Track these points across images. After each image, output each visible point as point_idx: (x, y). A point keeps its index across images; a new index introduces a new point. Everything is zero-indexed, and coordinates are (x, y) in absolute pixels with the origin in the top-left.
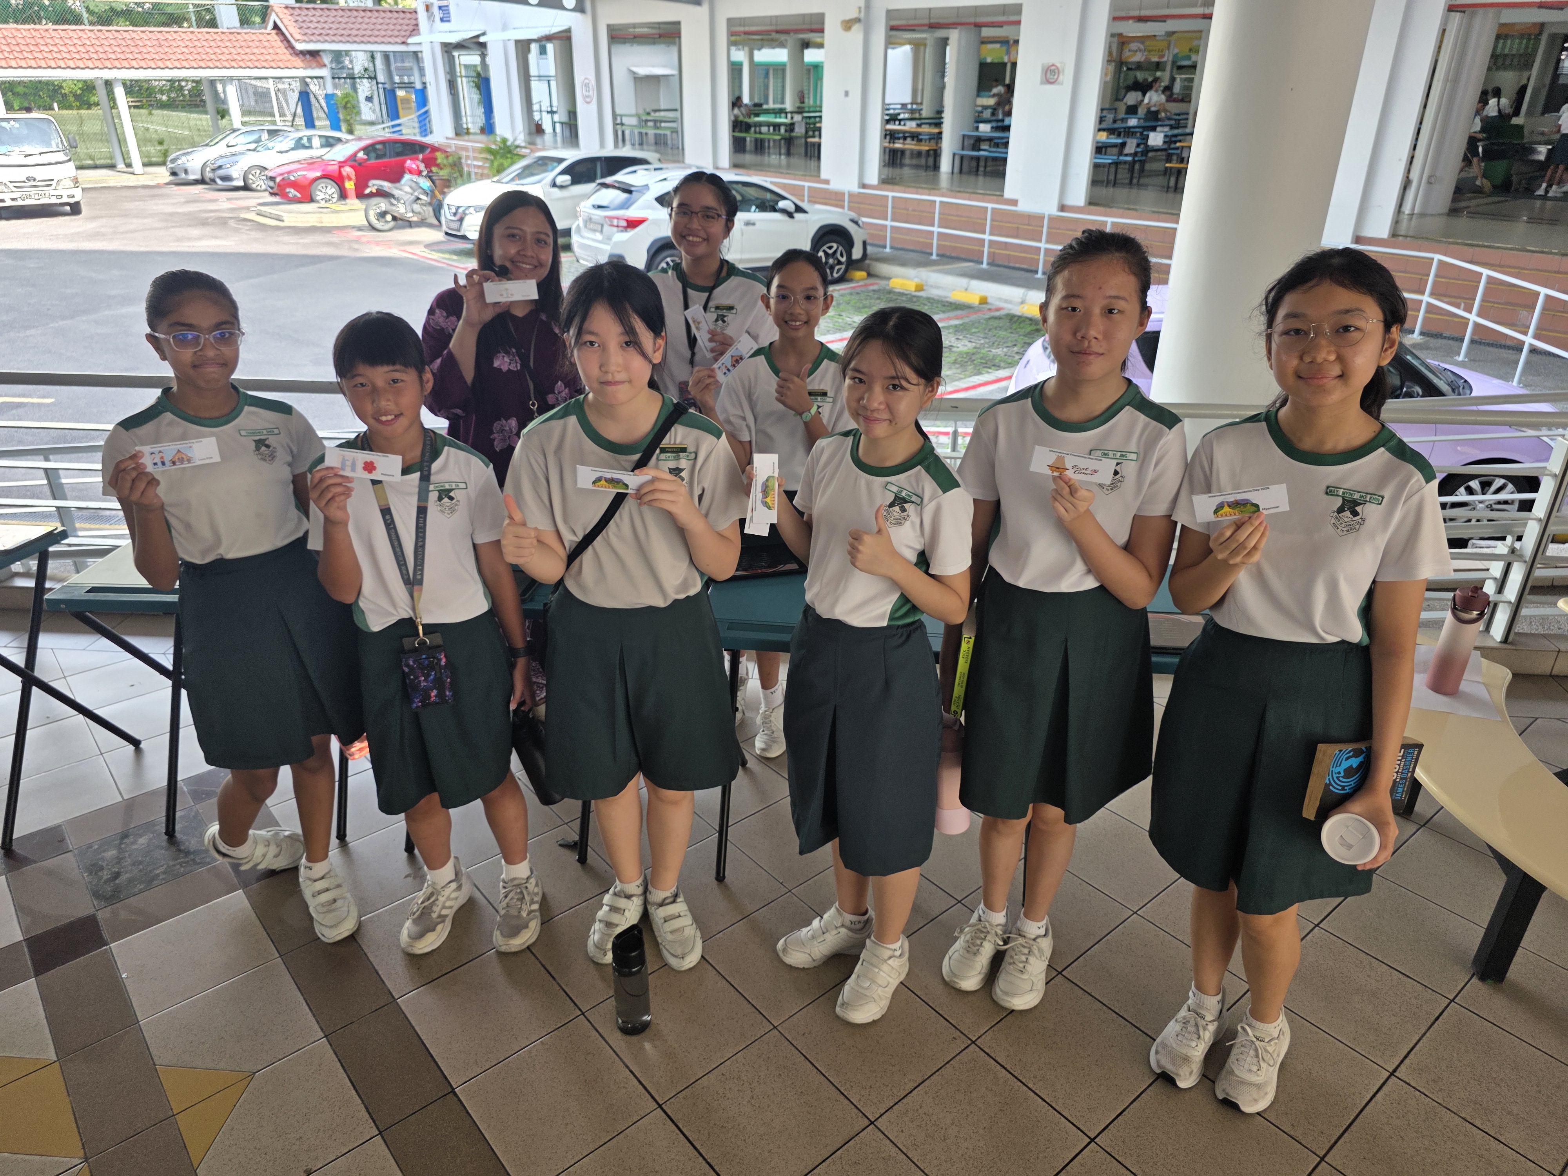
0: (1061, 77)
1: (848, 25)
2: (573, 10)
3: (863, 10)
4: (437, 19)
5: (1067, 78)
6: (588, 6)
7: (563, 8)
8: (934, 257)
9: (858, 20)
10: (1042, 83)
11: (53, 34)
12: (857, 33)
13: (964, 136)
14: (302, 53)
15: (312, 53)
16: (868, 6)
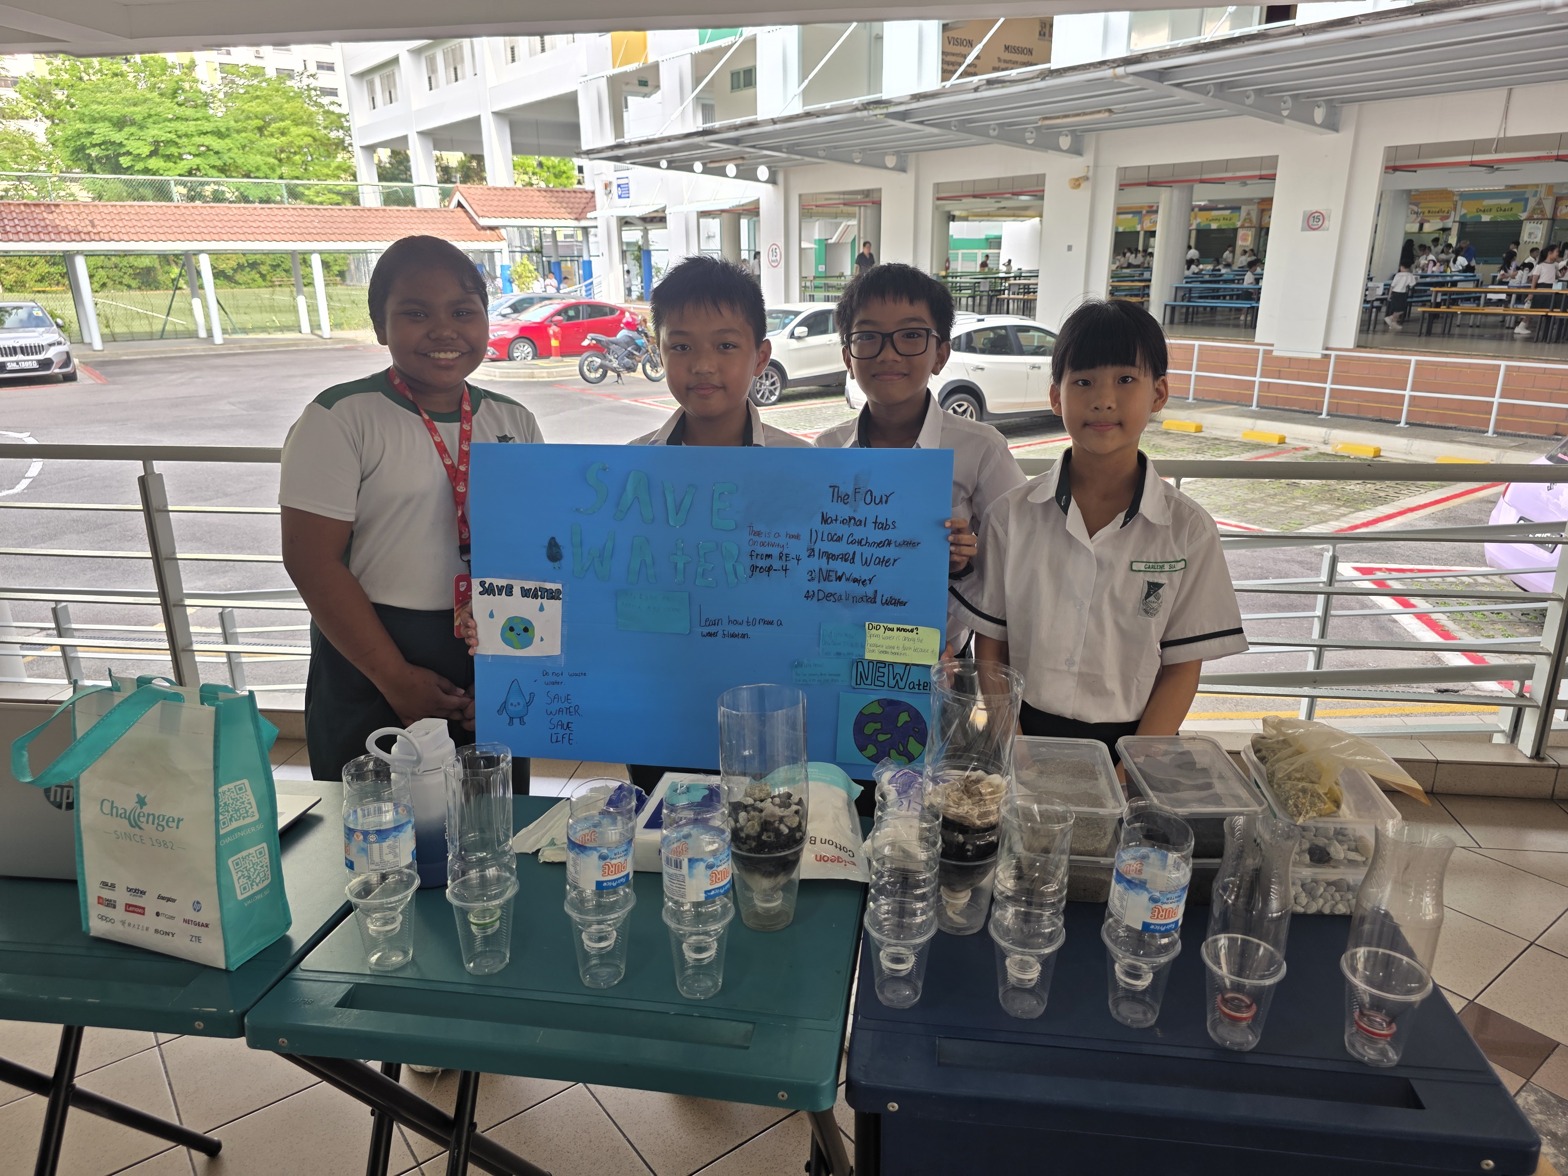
0: (1326, 222)
1: (1074, 183)
2: (766, 182)
3: (1091, 169)
4: (616, 196)
5: (1334, 223)
6: (780, 178)
7: (758, 180)
8: (1190, 400)
9: (1086, 178)
10: (1303, 230)
11: (261, 212)
12: (1084, 193)
13: (1177, 288)
14: (484, 228)
15: (492, 228)
16: (1096, 166)
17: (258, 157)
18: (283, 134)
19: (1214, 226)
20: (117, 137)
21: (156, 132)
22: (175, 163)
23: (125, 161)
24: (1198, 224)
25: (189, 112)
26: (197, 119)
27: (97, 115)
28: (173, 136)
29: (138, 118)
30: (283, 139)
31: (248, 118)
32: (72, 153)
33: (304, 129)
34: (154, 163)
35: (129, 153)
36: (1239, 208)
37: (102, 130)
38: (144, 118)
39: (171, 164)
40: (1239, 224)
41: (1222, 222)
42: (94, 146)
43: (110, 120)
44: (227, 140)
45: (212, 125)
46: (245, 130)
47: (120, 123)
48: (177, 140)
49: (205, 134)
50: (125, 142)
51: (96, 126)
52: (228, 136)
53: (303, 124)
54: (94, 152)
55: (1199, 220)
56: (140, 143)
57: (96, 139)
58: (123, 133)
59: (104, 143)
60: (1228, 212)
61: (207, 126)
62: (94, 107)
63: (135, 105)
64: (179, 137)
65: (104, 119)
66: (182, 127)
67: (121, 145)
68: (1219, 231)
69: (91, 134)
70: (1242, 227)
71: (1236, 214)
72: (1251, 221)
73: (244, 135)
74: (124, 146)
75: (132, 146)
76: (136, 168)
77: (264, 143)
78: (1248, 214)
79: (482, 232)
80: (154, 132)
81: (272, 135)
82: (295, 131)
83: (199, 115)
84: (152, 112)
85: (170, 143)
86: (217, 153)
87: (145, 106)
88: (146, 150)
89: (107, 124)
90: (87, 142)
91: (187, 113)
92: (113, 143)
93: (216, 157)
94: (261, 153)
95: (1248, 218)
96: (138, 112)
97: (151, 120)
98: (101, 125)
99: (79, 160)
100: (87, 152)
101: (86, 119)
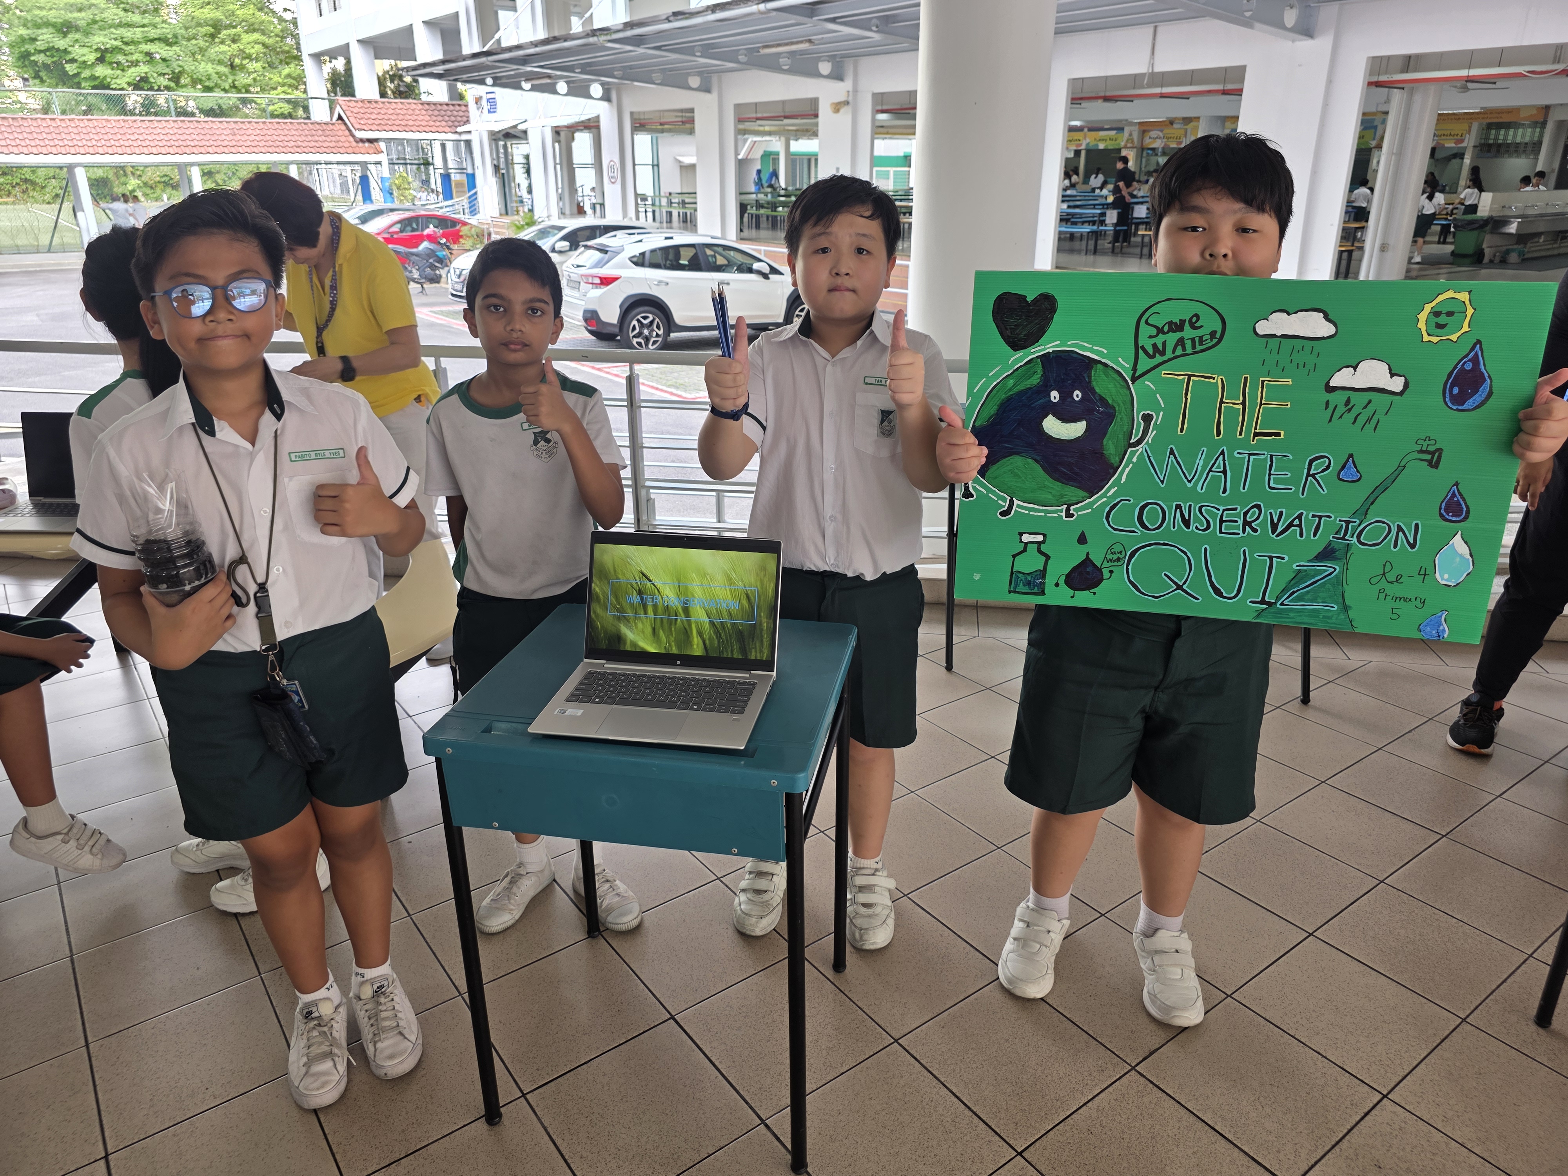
1: (837, 107)
2: (601, 99)
3: (851, 93)
4: (486, 110)
6: (613, 96)
7: (591, 97)
9: (847, 103)
11: (140, 124)
12: (845, 115)
14: (362, 141)
15: (370, 141)
16: (855, 91)
17: (210, 65)
18: (234, 41)
19: (1101, 146)
20: (61, 44)
21: (102, 39)
22: (123, 70)
23: (71, 69)
24: (1088, 144)
25: (136, 18)
26: (143, 26)
27: (40, 21)
28: (118, 43)
29: (82, 23)
30: (234, 46)
31: (199, 25)
32: (19, 59)
33: (256, 36)
34: (101, 71)
35: (73, 61)
36: (1122, 129)
37: (45, 37)
38: (88, 24)
39: (119, 72)
40: (1123, 144)
41: (1109, 142)
42: (40, 52)
43: (54, 25)
44: (174, 48)
45: (159, 31)
46: (194, 37)
47: (65, 28)
48: (123, 47)
49: (152, 41)
50: (70, 49)
51: (40, 31)
52: (176, 43)
53: (254, 31)
54: (40, 58)
55: (1088, 140)
56: (85, 50)
57: (40, 45)
58: (67, 40)
59: (48, 50)
60: (1113, 133)
61: (153, 33)
62: (37, 12)
63: (80, 10)
64: (126, 44)
65: (47, 24)
66: (128, 34)
67: (65, 51)
68: (1105, 150)
69: (34, 40)
70: (1126, 147)
71: (1120, 135)
72: (1133, 142)
73: (194, 42)
74: (69, 53)
75: (77, 52)
76: (83, 76)
77: (215, 51)
78: (1131, 135)
79: (361, 144)
80: (100, 39)
81: (222, 42)
82: (246, 38)
83: (146, 21)
84: (97, 18)
85: (115, 50)
86: (164, 60)
87: (89, 12)
88: (91, 57)
89: (51, 30)
90: (30, 48)
91: (134, 19)
92: (58, 50)
93: (164, 64)
94: (212, 61)
95: (1130, 139)
96: (82, 18)
97: (96, 26)
98: (44, 30)
99: (26, 66)
100: (32, 58)
101: (29, 25)
